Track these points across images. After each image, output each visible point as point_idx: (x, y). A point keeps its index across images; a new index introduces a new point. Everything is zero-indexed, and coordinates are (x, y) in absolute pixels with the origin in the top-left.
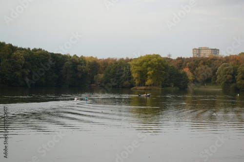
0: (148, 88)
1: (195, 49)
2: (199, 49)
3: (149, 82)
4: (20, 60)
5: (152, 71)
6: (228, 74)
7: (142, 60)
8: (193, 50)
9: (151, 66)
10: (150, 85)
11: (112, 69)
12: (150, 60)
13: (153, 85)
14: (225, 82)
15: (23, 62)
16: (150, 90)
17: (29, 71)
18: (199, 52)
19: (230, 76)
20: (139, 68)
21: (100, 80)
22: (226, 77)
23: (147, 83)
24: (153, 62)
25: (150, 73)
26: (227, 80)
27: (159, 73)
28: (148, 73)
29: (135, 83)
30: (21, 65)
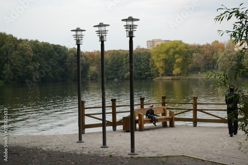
0: (175, 77)
1: (149, 41)
3: (176, 71)
4: (28, 51)
5: (181, 59)
6: (233, 60)
8: (147, 42)
9: (180, 53)
10: (177, 75)
11: (110, 61)
12: (177, 47)
13: (180, 74)
14: (231, 69)
15: (32, 55)
16: (178, 79)
18: (153, 44)
19: (234, 62)
20: (163, 56)
21: (92, 73)
22: (231, 63)
23: (174, 72)
24: (182, 49)
25: (179, 60)
26: (233, 67)
27: (184, 61)
28: (177, 61)
29: (159, 73)
30: (30, 57)
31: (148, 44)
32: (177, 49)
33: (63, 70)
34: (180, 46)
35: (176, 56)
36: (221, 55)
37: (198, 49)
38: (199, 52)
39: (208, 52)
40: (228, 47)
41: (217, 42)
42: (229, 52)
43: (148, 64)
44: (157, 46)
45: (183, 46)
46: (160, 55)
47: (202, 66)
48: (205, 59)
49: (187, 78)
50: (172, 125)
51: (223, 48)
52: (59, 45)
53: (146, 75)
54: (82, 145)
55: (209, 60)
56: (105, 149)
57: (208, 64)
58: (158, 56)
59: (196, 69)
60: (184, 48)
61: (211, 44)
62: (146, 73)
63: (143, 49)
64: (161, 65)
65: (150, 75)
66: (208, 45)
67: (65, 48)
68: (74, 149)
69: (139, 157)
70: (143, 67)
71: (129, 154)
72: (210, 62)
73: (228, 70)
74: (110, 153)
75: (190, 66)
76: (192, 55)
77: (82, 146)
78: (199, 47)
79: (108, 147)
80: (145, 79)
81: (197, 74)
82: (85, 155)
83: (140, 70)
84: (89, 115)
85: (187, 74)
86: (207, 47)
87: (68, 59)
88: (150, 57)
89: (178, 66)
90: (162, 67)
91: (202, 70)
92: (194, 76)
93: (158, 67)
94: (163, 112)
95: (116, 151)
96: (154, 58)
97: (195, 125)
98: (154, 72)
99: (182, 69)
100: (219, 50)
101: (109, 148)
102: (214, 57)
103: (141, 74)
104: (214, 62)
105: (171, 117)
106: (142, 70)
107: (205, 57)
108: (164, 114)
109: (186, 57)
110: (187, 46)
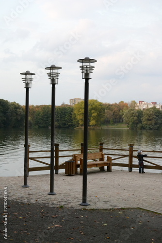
1: (72, 99)
2: (74, 100)
6: (134, 116)
8: (70, 100)
9: (95, 109)
12: (94, 104)
13: (95, 125)
14: (133, 123)
18: (74, 102)
19: (136, 118)
24: (97, 106)
25: (94, 115)
26: (134, 121)
27: (99, 115)
28: (93, 115)
29: (79, 124)
31: (70, 101)
32: (94, 106)
33: (5, 118)
34: (96, 104)
35: (93, 111)
36: (126, 111)
37: (109, 107)
38: (109, 109)
39: (116, 109)
40: (130, 106)
41: (122, 102)
42: (131, 110)
43: (71, 117)
44: (79, 103)
45: (98, 104)
46: (80, 110)
47: (111, 120)
48: (114, 114)
49: (100, 128)
50: (109, 170)
51: (127, 107)
52: (2, 100)
53: (69, 126)
54: (27, 190)
55: (116, 115)
56: (53, 197)
57: (116, 119)
58: (79, 111)
59: (107, 122)
60: (99, 105)
61: (118, 103)
62: (69, 123)
63: (67, 105)
64: (81, 118)
65: (72, 125)
66: (116, 104)
67: (7, 102)
68: (20, 195)
69: (93, 210)
70: (66, 119)
71: (81, 205)
72: (117, 117)
73: (130, 123)
74: (60, 202)
75: (102, 119)
76: (104, 111)
77: (27, 192)
78: (109, 105)
79: (55, 194)
80: (68, 128)
81: (107, 125)
82: (33, 204)
83: (64, 121)
84: (33, 159)
85: (100, 125)
86: (115, 106)
87: (9, 111)
88: (72, 111)
89: (94, 119)
90: (81, 119)
91: (111, 123)
92: (105, 127)
93: (78, 119)
94: (101, 157)
95: (65, 200)
96: (75, 112)
97: (130, 170)
98: (75, 123)
99: (96, 121)
100: (124, 108)
101: (56, 196)
102: (121, 114)
103: (65, 124)
104: (120, 117)
105: (109, 162)
106: (66, 121)
107: (114, 113)
108: (102, 159)
109: (100, 112)
110: (101, 104)
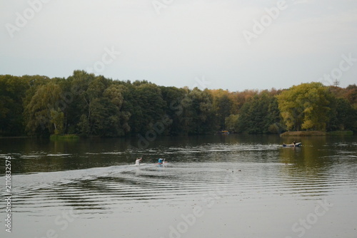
0: (306, 132)
3: (307, 123)
4: (117, 98)
5: (312, 108)
7: (295, 91)
10: (309, 129)
15: (121, 102)
16: (309, 136)
17: (130, 114)
20: (291, 104)
21: (234, 124)
23: (304, 126)
24: (312, 94)
25: (308, 110)
27: (321, 110)
28: (305, 110)
29: (286, 127)
30: (118, 105)
35: (306, 104)
89: (310, 118)
90: (289, 119)
93: (284, 118)
